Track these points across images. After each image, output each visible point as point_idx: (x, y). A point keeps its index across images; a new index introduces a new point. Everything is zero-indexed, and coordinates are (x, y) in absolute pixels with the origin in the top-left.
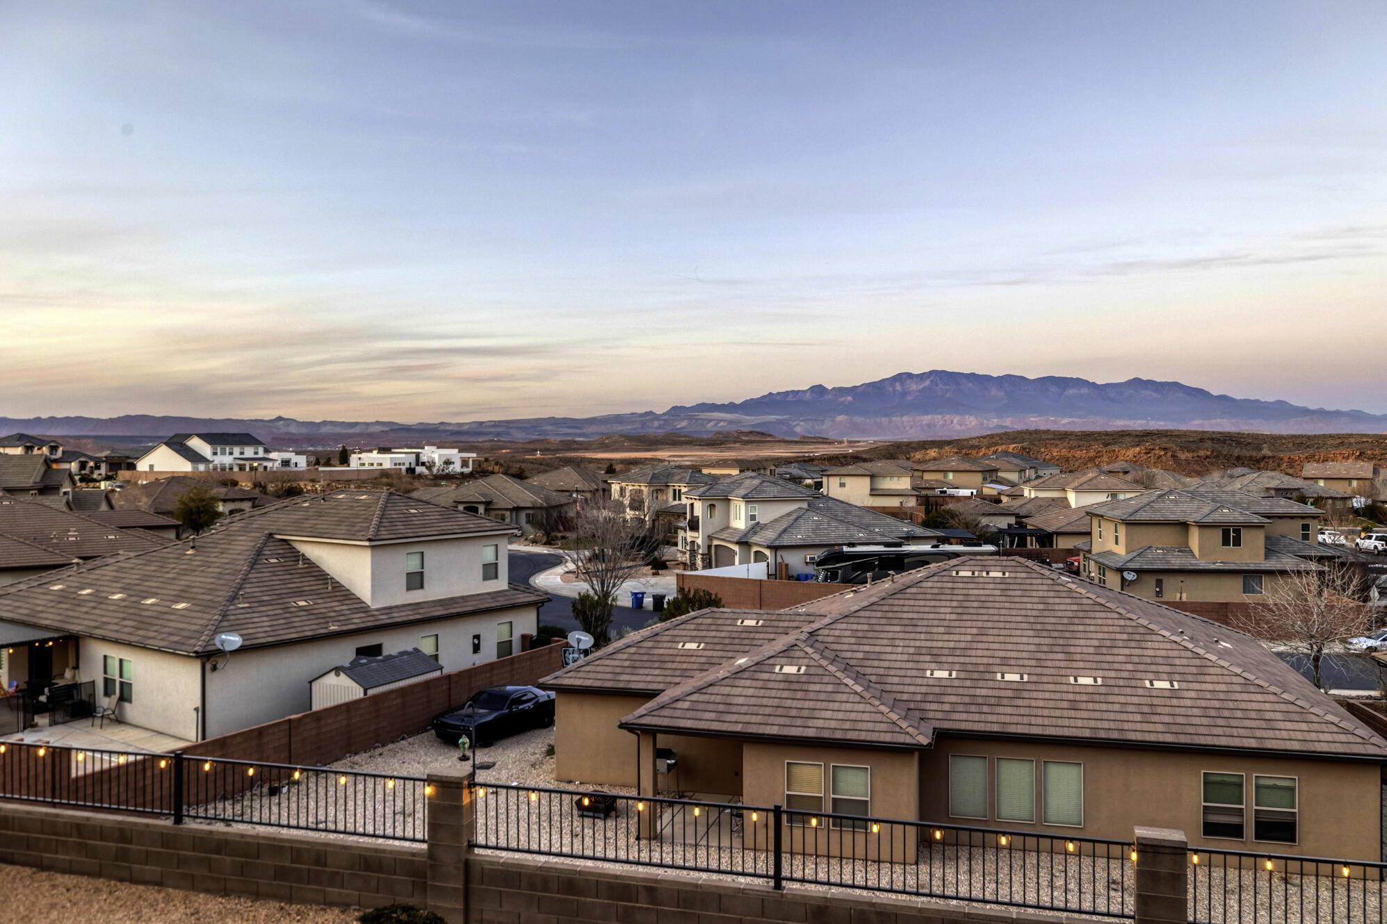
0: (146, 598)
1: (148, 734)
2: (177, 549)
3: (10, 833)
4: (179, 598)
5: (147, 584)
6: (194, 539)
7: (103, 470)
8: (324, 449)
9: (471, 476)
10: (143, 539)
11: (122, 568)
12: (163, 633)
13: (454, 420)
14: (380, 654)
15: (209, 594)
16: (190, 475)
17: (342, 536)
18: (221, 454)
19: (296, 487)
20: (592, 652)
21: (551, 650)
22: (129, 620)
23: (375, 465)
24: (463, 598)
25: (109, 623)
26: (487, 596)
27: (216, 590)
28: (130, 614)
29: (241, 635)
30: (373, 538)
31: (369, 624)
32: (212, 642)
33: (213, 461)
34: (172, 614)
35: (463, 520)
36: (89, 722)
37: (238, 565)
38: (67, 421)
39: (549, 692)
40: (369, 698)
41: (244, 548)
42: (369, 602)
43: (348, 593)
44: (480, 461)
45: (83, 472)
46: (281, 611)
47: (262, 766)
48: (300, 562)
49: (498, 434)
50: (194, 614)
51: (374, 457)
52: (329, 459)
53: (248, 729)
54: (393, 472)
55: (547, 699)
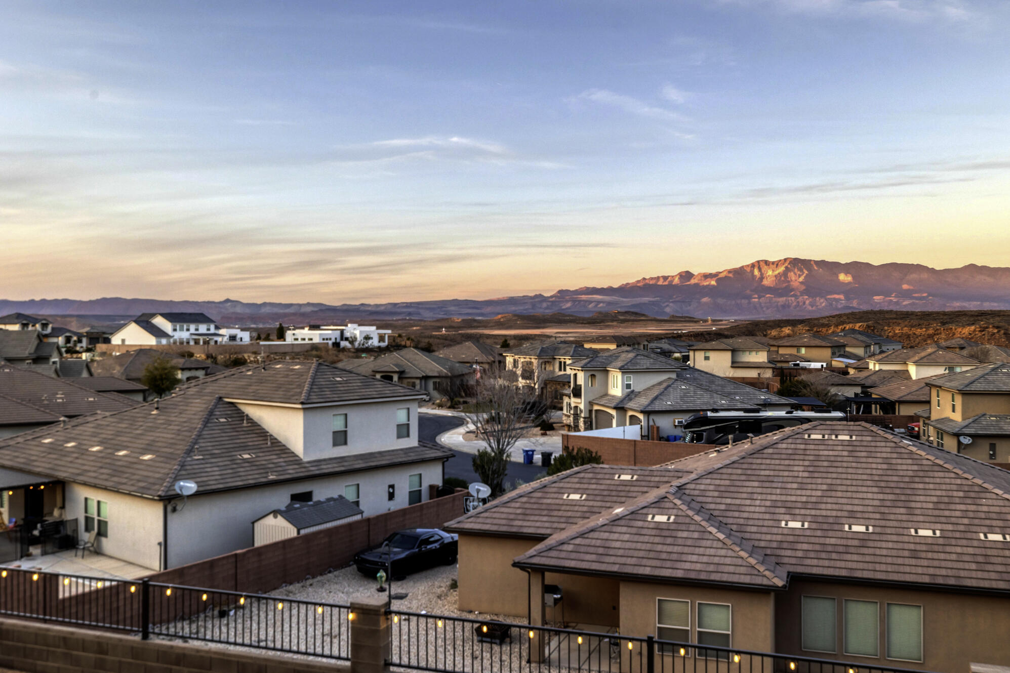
0: (119, 450)
1: (122, 564)
2: (145, 410)
3: (11, 643)
4: (146, 451)
5: (119, 438)
6: (157, 401)
7: (85, 343)
8: (265, 326)
9: (387, 349)
10: (116, 401)
11: (99, 425)
12: (132, 480)
13: (372, 302)
14: (310, 500)
15: (170, 448)
16: (154, 348)
17: (279, 400)
18: (180, 330)
19: (241, 359)
20: (489, 501)
21: (454, 498)
22: (105, 468)
23: (307, 340)
24: (380, 453)
25: (89, 471)
26: (400, 452)
27: (176, 444)
28: (106, 463)
29: (196, 482)
30: (305, 402)
31: (301, 475)
32: (172, 488)
33: (173, 337)
34: (140, 464)
35: (380, 386)
36: (73, 553)
37: (193, 423)
38: (56, 303)
39: (453, 535)
40: (301, 537)
41: (199, 409)
42: (301, 456)
43: (284, 448)
44: (394, 337)
45: (68, 345)
46: (229, 463)
47: (213, 593)
48: (245, 421)
49: (410, 314)
50: (158, 464)
51: (306, 333)
52: (268, 335)
53: (201, 561)
54: (320, 346)
55: (451, 540)
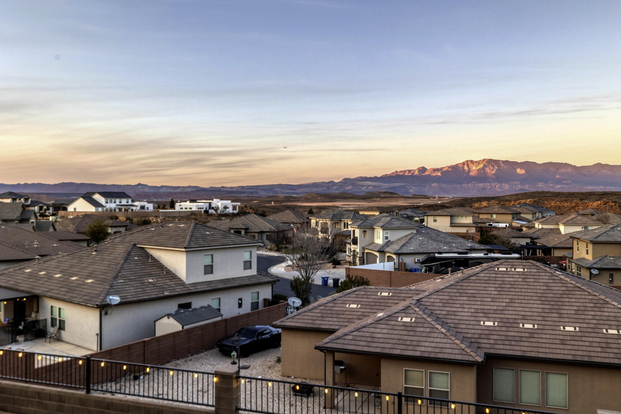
0: (72, 277)
1: (74, 347)
2: (88, 252)
3: (5, 396)
4: (88, 277)
5: (72, 269)
6: (96, 246)
7: (51, 210)
8: (162, 200)
9: (238, 215)
10: (71, 246)
11: (60, 261)
12: (80, 295)
13: (228, 185)
14: (190, 307)
15: (104, 275)
16: (94, 214)
17: (171, 246)
18: (110, 203)
19: (148, 220)
20: (300, 308)
21: (279, 307)
22: (64, 288)
23: (188, 209)
24: (233, 279)
25: (54, 289)
26: (246, 278)
27: (107, 273)
28: (64, 285)
29: (120, 297)
30: (187, 247)
31: (185, 292)
32: (105, 300)
33: (106, 206)
34: (85, 285)
35: (233, 238)
36: (44, 339)
37: (118, 260)
38: (34, 185)
39: (278, 329)
40: (185, 330)
41: (122, 251)
42: (185, 280)
43: (174, 275)
44: (242, 207)
45: (41, 212)
46: (140, 284)
47: (130, 365)
48: (150, 259)
49: (252, 193)
50: (96, 285)
51: (188, 204)
52: (165, 206)
53: (122, 345)
54: (196, 212)
55: (277, 333)
